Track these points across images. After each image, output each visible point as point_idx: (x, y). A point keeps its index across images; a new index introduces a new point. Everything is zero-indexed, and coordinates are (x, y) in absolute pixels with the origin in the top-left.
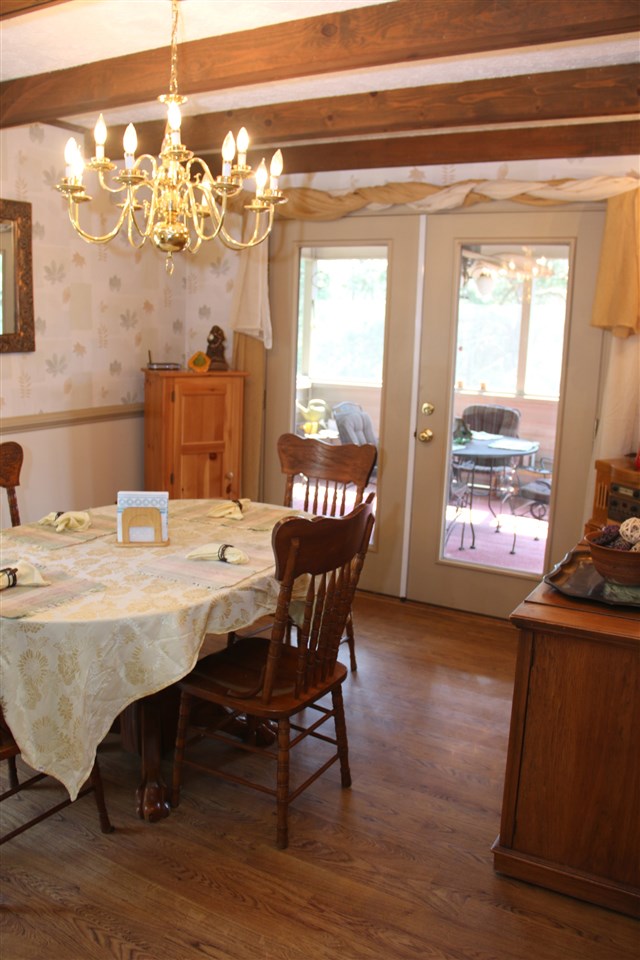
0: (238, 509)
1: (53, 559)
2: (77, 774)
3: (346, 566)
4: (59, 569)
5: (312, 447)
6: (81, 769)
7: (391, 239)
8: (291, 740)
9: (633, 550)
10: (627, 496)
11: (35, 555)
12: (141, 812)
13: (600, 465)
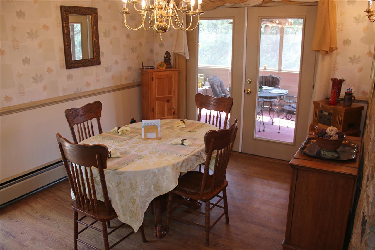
0: (183, 123)
1: (121, 146)
2: (138, 223)
3: (228, 146)
4: (124, 150)
5: (208, 98)
6: (139, 222)
7: (234, 17)
8: (210, 208)
9: (331, 139)
10: (326, 115)
11: (113, 145)
12: (156, 235)
13: (315, 103)
